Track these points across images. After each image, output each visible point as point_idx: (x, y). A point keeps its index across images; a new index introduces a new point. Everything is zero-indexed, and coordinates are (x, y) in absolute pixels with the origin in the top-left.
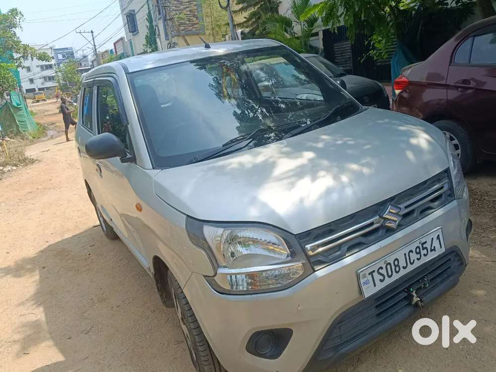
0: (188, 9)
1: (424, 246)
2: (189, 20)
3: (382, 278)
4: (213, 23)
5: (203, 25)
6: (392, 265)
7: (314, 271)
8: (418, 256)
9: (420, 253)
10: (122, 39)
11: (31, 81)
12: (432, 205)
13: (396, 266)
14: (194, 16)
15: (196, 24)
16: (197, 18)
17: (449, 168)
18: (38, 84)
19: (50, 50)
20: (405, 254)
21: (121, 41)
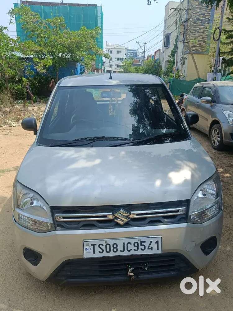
0: (201, 37)
1: (143, 244)
2: (200, 44)
3: (101, 251)
4: (215, 48)
5: (209, 49)
6: (112, 246)
7: (56, 230)
8: (136, 248)
9: (138, 246)
10: (159, 50)
11: (111, 66)
12: (162, 220)
13: (114, 248)
14: (204, 42)
15: (204, 47)
16: (206, 44)
17: (190, 199)
18: (114, 68)
19: (125, 50)
20: (124, 243)
21: (159, 52)
